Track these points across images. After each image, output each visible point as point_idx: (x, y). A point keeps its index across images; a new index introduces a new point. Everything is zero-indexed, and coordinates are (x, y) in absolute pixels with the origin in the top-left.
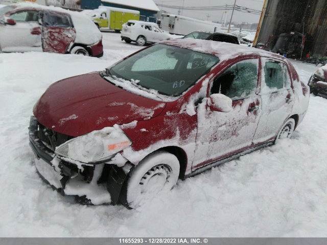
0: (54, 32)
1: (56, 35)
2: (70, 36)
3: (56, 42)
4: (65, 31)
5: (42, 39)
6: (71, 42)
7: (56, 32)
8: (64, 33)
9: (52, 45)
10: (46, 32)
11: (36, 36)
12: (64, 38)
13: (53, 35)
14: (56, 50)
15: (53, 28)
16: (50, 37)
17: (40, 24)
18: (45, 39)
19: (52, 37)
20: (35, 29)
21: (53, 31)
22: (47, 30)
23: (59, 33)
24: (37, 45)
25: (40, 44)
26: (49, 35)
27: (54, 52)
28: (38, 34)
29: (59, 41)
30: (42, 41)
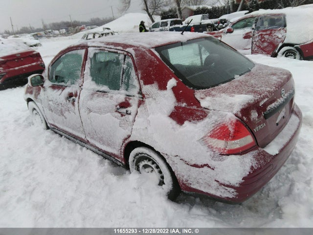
0: (265, 35)
1: (266, 37)
2: (280, 36)
3: (265, 44)
4: (277, 32)
5: (252, 42)
6: (280, 42)
7: (267, 34)
8: (275, 34)
9: (262, 47)
10: (257, 35)
11: (247, 40)
12: (274, 39)
13: (264, 38)
14: (265, 51)
15: (264, 31)
16: (261, 40)
17: (253, 29)
18: (255, 41)
19: (263, 40)
20: (247, 34)
21: (264, 33)
22: (258, 33)
23: (269, 35)
24: (247, 47)
25: (250, 46)
26: (260, 38)
27: (262, 53)
28: (249, 38)
29: (268, 43)
30: (252, 44)
